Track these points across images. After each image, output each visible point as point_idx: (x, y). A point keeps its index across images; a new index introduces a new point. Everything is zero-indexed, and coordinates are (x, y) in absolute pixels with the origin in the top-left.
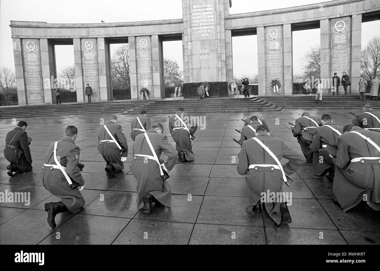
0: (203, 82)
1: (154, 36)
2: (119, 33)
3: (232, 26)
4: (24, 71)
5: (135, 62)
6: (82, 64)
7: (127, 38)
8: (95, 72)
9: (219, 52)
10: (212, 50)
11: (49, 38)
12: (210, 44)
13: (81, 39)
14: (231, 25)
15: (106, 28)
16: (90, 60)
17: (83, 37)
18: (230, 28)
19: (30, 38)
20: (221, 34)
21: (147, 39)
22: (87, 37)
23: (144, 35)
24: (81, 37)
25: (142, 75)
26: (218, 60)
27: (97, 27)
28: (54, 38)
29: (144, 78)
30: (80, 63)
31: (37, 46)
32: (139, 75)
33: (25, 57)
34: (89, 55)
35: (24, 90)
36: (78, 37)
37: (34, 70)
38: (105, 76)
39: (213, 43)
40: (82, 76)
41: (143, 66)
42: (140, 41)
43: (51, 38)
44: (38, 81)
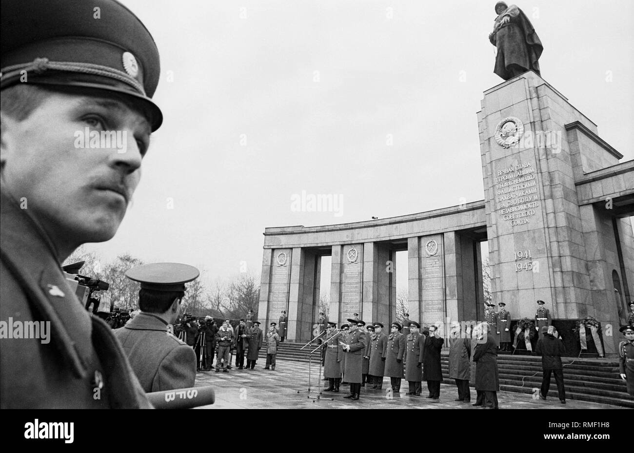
0: (519, 320)
1: (449, 233)
2: (395, 233)
3: (594, 197)
4: (270, 291)
5: (417, 281)
6: (341, 283)
7: (405, 242)
8: (357, 297)
9: (555, 254)
10: (539, 250)
11: (303, 246)
12: (534, 239)
13: (342, 246)
14: (591, 194)
15: (376, 227)
16: (352, 278)
17: (345, 243)
18: (588, 200)
19: (282, 248)
20: (556, 216)
21: (438, 240)
22: (349, 243)
23: (432, 233)
24: (343, 243)
25: (428, 304)
26: (554, 272)
27: (365, 227)
28: (308, 246)
29: (433, 308)
30: (338, 281)
31: (288, 258)
32: (423, 304)
33: (273, 273)
34: (352, 270)
35: (265, 318)
36: (339, 243)
37: (282, 290)
38: (372, 304)
39: (539, 237)
40: (338, 303)
41: (431, 287)
42: (427, 245)
43: (306, 246)
44: (283, 306)
